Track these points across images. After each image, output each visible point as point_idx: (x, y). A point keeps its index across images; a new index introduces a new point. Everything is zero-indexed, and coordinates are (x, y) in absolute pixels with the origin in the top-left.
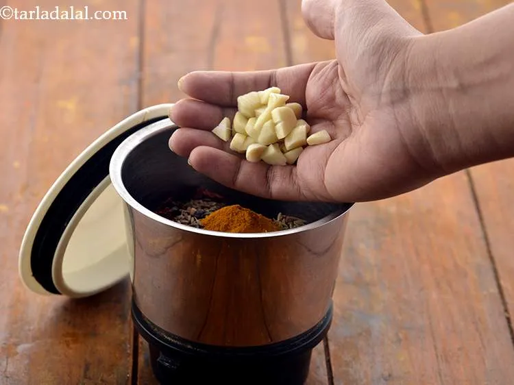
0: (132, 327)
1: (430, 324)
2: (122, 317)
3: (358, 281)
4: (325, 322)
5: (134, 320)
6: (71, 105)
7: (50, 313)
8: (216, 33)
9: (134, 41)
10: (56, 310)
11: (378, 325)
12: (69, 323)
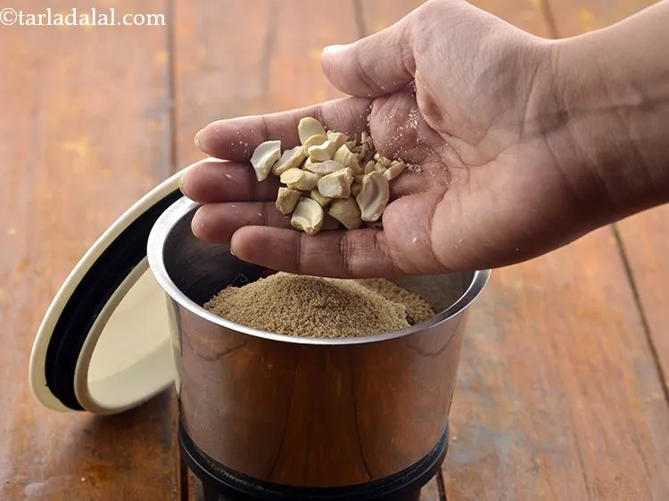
0: (179, 456)
1: (577, 443)
2: (165, 443)
3: (478, 387)
4: (439, 449)
5: (181, 448)
6: (81, 148)
7: (67, 439)
8: (270, 43)
9: (162, 58)
10: (74, 434)
11: (506, 446)
12: (94, 451)
